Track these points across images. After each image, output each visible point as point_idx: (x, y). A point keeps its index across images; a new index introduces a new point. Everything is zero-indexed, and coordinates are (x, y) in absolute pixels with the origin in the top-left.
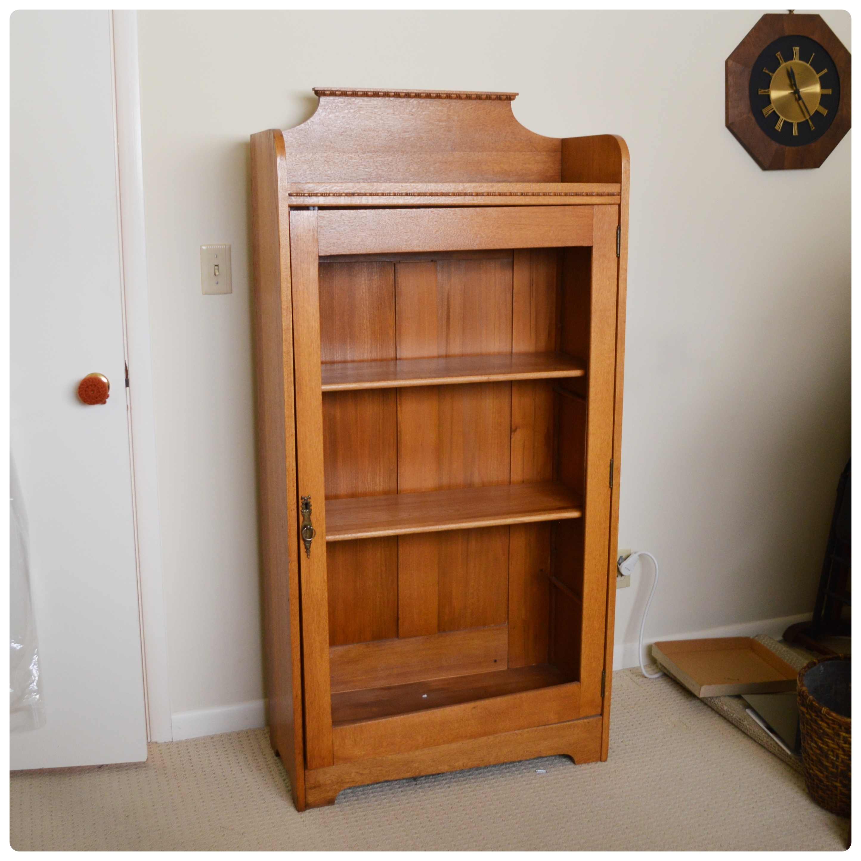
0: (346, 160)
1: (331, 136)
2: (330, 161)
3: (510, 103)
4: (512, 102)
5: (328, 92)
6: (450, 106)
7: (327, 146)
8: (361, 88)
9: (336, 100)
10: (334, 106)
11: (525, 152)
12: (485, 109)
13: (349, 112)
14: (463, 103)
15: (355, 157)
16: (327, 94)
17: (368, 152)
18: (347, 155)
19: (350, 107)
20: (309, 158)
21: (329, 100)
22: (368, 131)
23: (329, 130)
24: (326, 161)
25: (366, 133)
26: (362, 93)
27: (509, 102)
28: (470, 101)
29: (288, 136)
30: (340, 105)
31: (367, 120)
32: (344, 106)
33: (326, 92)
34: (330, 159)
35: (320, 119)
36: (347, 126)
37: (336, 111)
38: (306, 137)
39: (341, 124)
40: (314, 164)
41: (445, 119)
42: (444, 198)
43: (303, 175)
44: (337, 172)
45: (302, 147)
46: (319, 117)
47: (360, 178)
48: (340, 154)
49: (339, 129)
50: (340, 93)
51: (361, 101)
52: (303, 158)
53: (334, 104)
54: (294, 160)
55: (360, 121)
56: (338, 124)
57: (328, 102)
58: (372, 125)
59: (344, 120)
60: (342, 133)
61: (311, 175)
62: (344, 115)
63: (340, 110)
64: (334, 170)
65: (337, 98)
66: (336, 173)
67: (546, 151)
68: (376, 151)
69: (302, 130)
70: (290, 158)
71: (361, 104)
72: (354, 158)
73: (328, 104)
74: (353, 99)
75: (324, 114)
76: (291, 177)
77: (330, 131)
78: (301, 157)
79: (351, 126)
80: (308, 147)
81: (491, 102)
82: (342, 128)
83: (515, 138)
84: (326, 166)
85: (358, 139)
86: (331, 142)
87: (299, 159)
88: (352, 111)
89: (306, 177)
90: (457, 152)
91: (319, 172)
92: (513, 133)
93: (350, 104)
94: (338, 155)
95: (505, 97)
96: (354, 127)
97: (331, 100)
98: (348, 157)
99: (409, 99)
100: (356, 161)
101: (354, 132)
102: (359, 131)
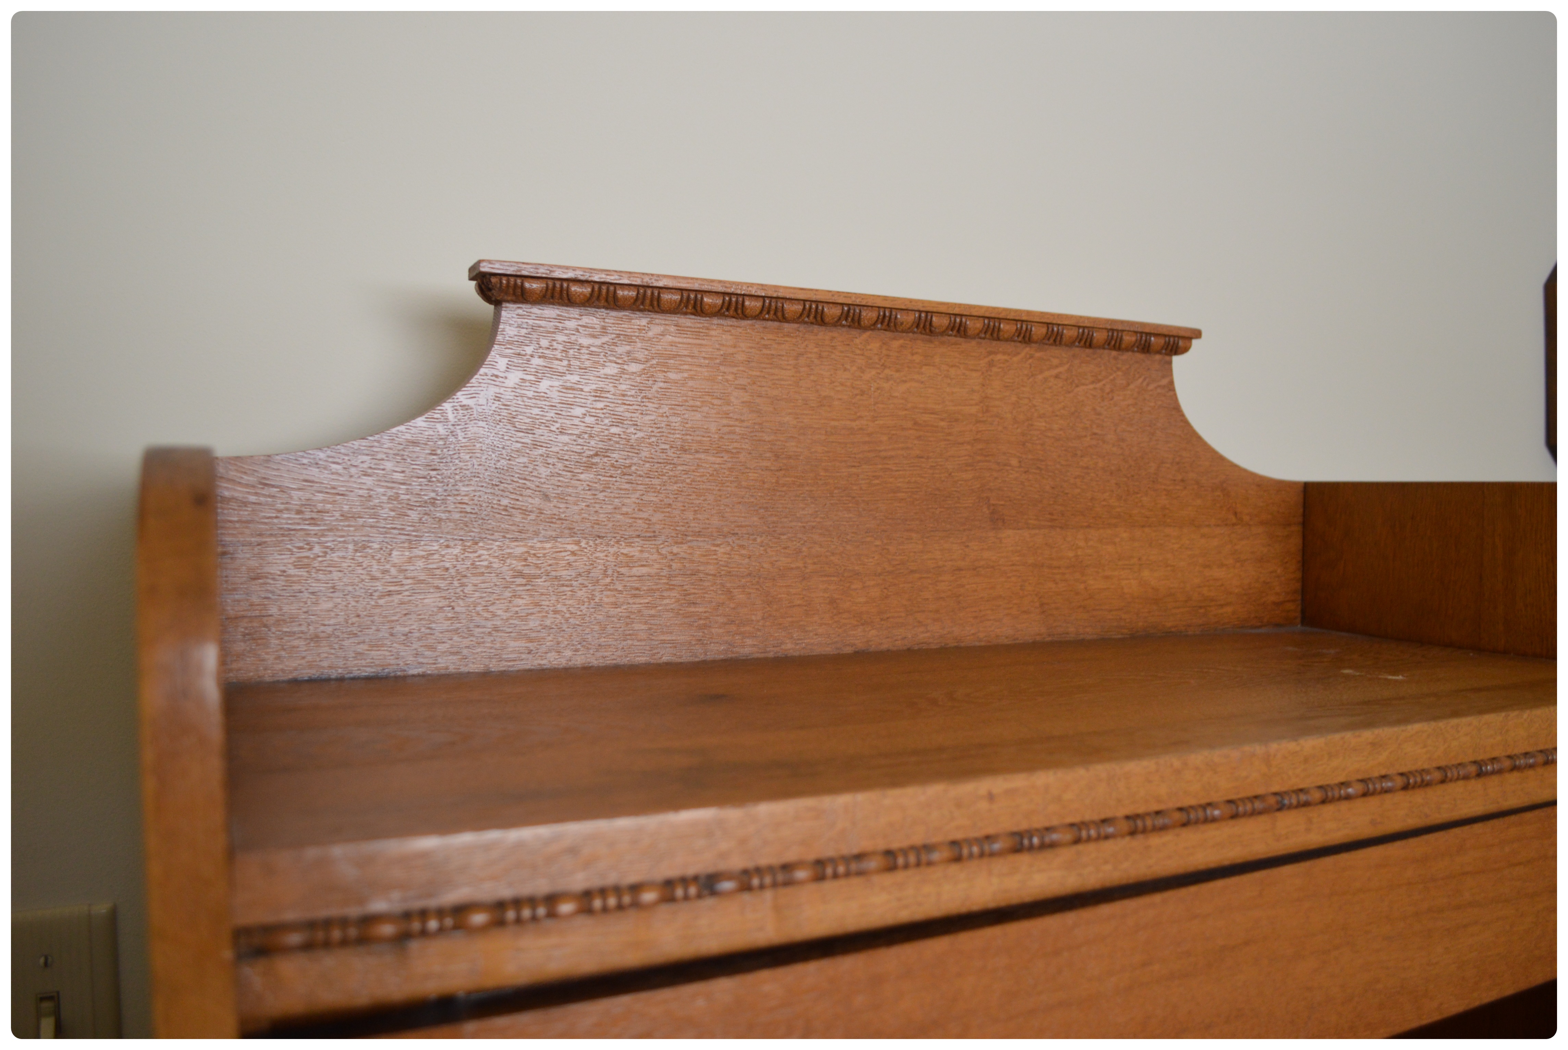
0: (605, 574)
1: (544, 471)
2: (540, 577)
3: (1170, 363)
4: (1176, 359)
5: (535, 286)
6: (991, 364)
7: (525, 512)
8: (675, 278)
9: (569, 319)
10: (560, 347)
11: (1209, 526)
12: (1099, 381)
13: (623, 372)
14: (1031, 357)
15: (646, 555)
16: (532, 291)
17: (699, 534)
18: (612, 550)
19: (628, 353)
20: (448, 565)
21: (540, 318)
22: (697, 452)
23: (536, 445)
24: (520, 574)
25: (687, 457)
26: (677, 297)
27: (1167, 358)
28: (1056, 351)
29: (353, 470)
30: (585, 341)
31: (694, 409)
32: (601, 346)
33: (527, 285)
34: (537, 566)
35: (497, 398)
36: (614, 430)
37: (569, 365)
38: (433, 473)
39: (589, 420)
40: (469, 589)
41: (974, 410)
42: (1190, 837)
43: (419, 639)
44: (567, 620)
45: (414, 515)
46: (493, 390)
47: (663, 642)
48: (583, 544)
49: (580, 441)
50: (587, 290)
51: (672, 329)
52: (420, 564)
53: (560, 338)
54: (379, 575)
55: (665, 409)
56: (576, 421)
57: (533, 328)
58: (713, 427)
59: (600, 405)
60: (591, 456)
61: (456, 638)
62: (601, 385)
63: (588, 364)
64: (556, 612)
65: (574, 312)
66: (565, 627)
67: (1262, 523)
68: (726, 530)
69: (415, 443)
70: (360, 565)
71: (672, 344)
72: (639, 560)
73: (534, 336)
74: (640, 321)
75: (514, 377)
76: (361, 648)
77: (541, 451)
78: (410, 560)
79: (632, 430)
80: (443, 516)
81: (1115, 358)
82: (591, 436)
83: (1182, 481)
84: (520, 597)
85: (656, 481)
86: (546, 497)
87: (401, 571)
88: (634, 368)
89: (431, 648)
90: (1010, 532)
91: (489, 624)
92: (1178, 463)
93: (629, 340)
94: (575, 548)
95: (1161, 341)
96: (640, 434)
97: (549, 319)
98: (616, 555)
99: (854, 332)
100: (644, 570)
101: (643, 454)
102: (663, 451)
